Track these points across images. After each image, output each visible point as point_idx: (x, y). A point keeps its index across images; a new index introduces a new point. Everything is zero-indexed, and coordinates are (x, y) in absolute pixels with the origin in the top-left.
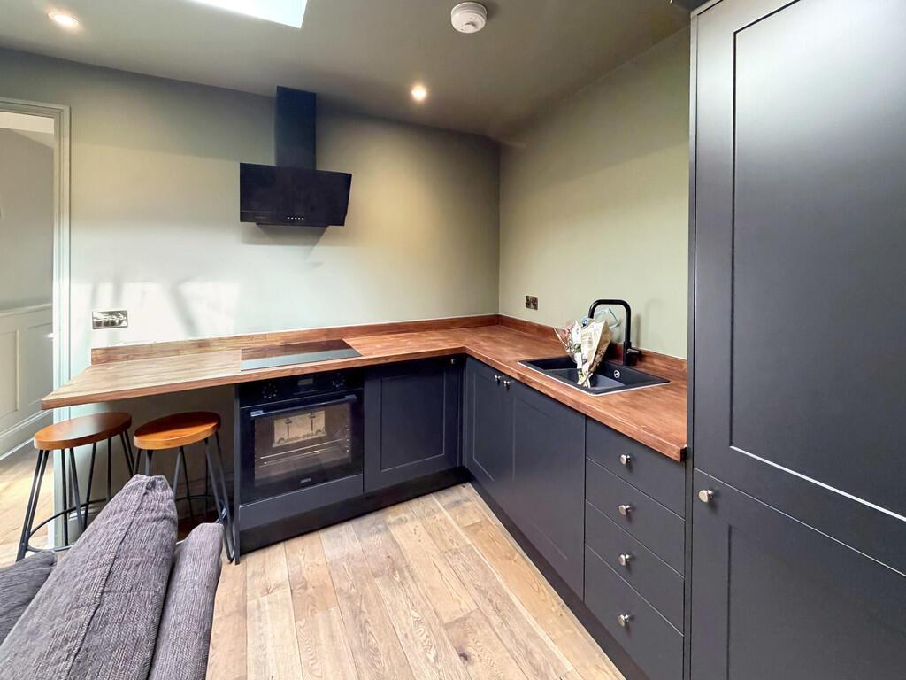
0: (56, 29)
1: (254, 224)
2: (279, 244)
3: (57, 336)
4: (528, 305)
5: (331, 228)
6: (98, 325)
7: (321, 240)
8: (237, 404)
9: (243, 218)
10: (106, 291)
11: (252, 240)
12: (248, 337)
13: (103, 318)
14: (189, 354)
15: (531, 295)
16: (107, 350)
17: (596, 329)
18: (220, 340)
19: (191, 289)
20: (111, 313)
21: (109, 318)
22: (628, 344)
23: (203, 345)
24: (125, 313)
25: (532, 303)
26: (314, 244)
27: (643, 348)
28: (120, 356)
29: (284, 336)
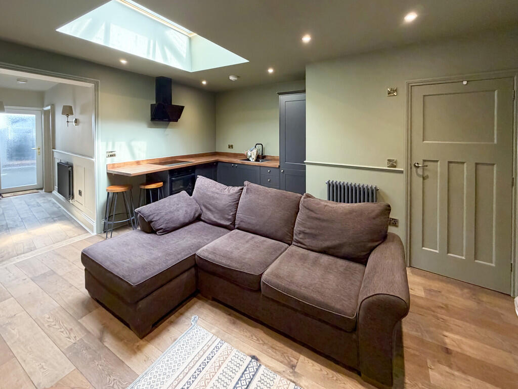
0: (120, 63)
2: (157, 128)
4: (229, 147)
5: (171, 123)
6: (108, 156)
7: (169, 127)
9: (152, 120)
11: (150, 126)
13: (109, 154)
14: (134, 166)
15: (230, 144)
17: (255, 151)
18: (143, 161)
19: (133, 143)
20: (112, 152)
21: (111, 154)
22: (262, 154)
23: (138, 163)
24: (115, 152)
25: (231, 147)
26: (166, 128)
27: (265, 154)
29: (160, 159)
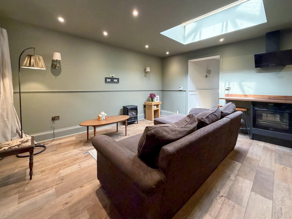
1: (259, 68)
3: (220, 91)
5: (287, 66)
6: (226, 90)
7: (283, 70)
8: (252, 106)
9: (256, 67)
10: (227, 84)
11: (259, 72)
12: (258, 95)
13: (227, 89)
16: (227, 94)
18: (250, 95)
19: (243, 83)
20: (228, 88)
21: (228, 89)
23: (246, 96)
24: (230, 88)
28: (229, 96)
